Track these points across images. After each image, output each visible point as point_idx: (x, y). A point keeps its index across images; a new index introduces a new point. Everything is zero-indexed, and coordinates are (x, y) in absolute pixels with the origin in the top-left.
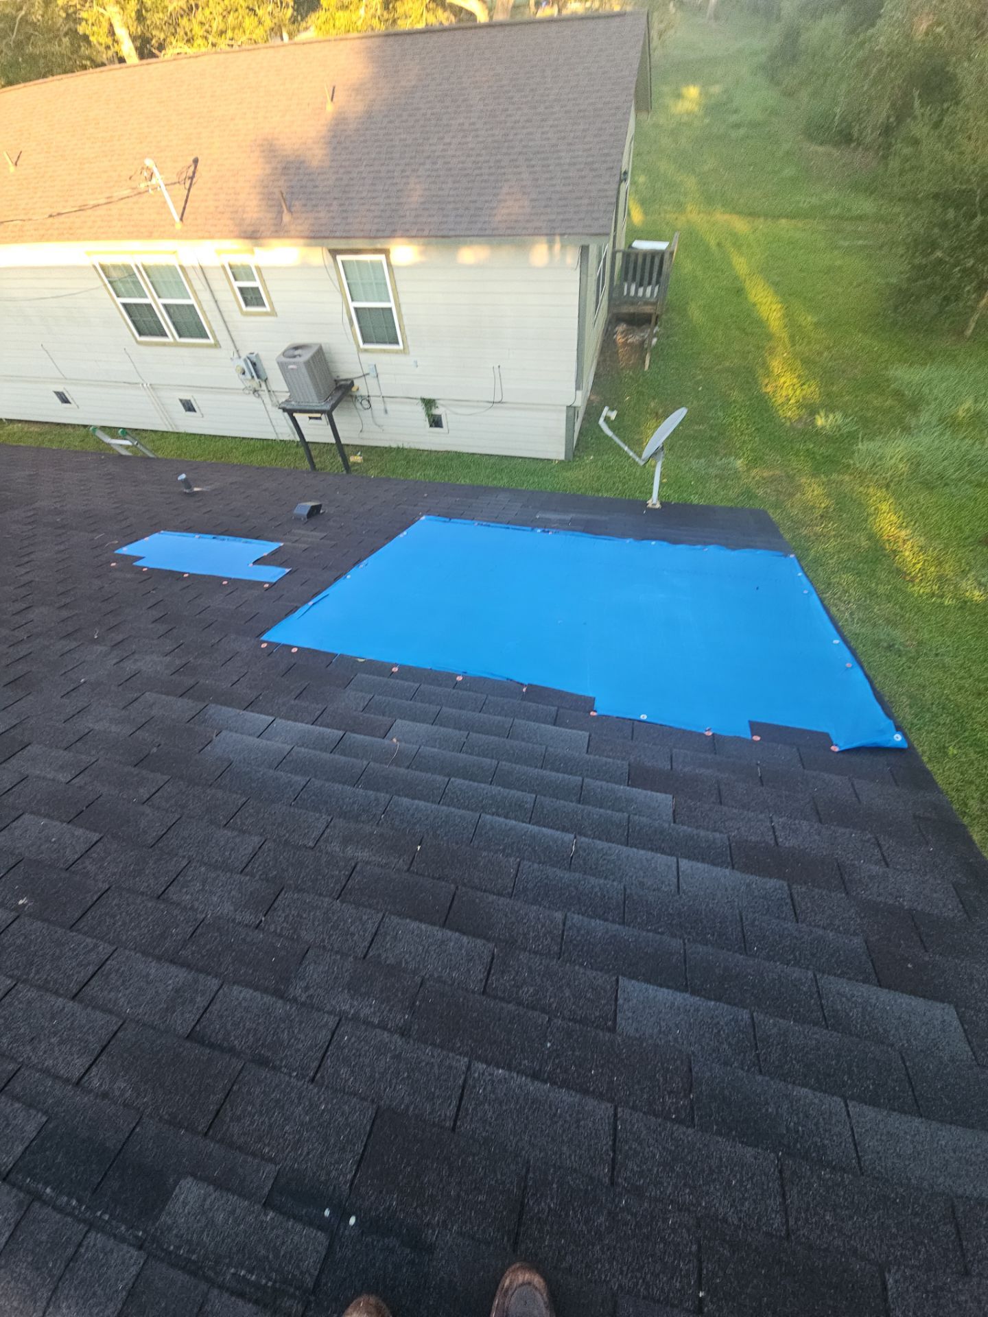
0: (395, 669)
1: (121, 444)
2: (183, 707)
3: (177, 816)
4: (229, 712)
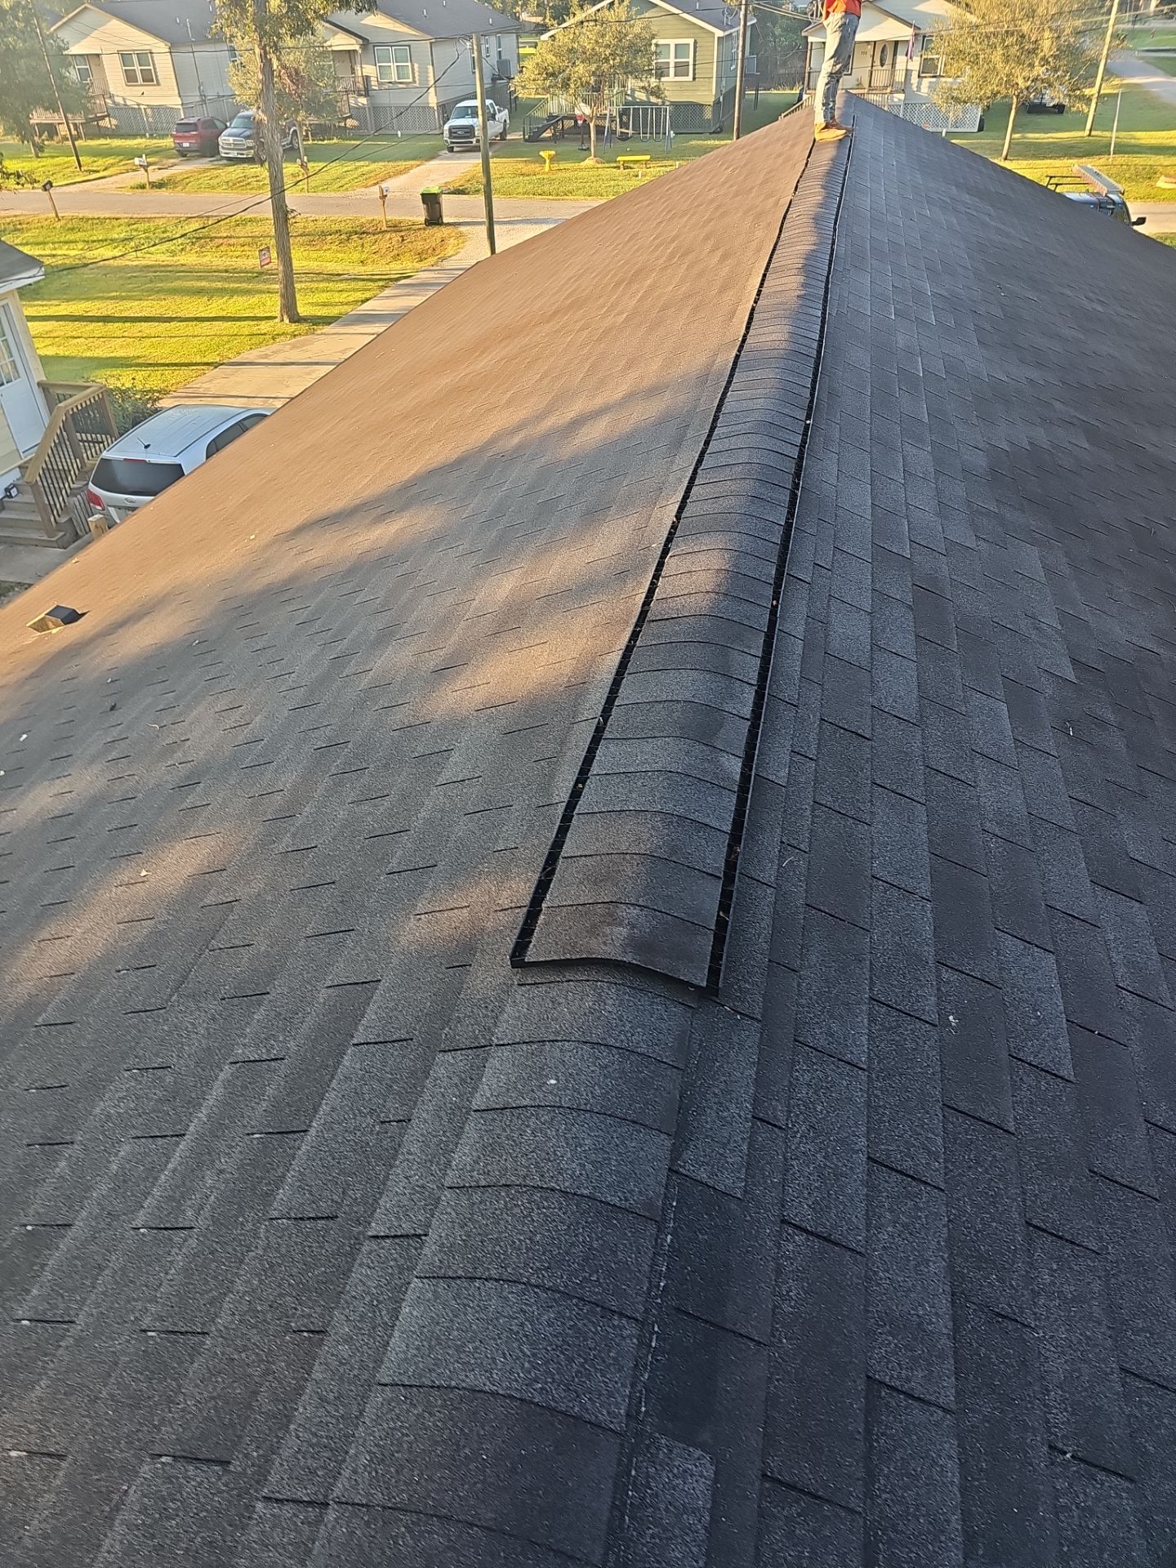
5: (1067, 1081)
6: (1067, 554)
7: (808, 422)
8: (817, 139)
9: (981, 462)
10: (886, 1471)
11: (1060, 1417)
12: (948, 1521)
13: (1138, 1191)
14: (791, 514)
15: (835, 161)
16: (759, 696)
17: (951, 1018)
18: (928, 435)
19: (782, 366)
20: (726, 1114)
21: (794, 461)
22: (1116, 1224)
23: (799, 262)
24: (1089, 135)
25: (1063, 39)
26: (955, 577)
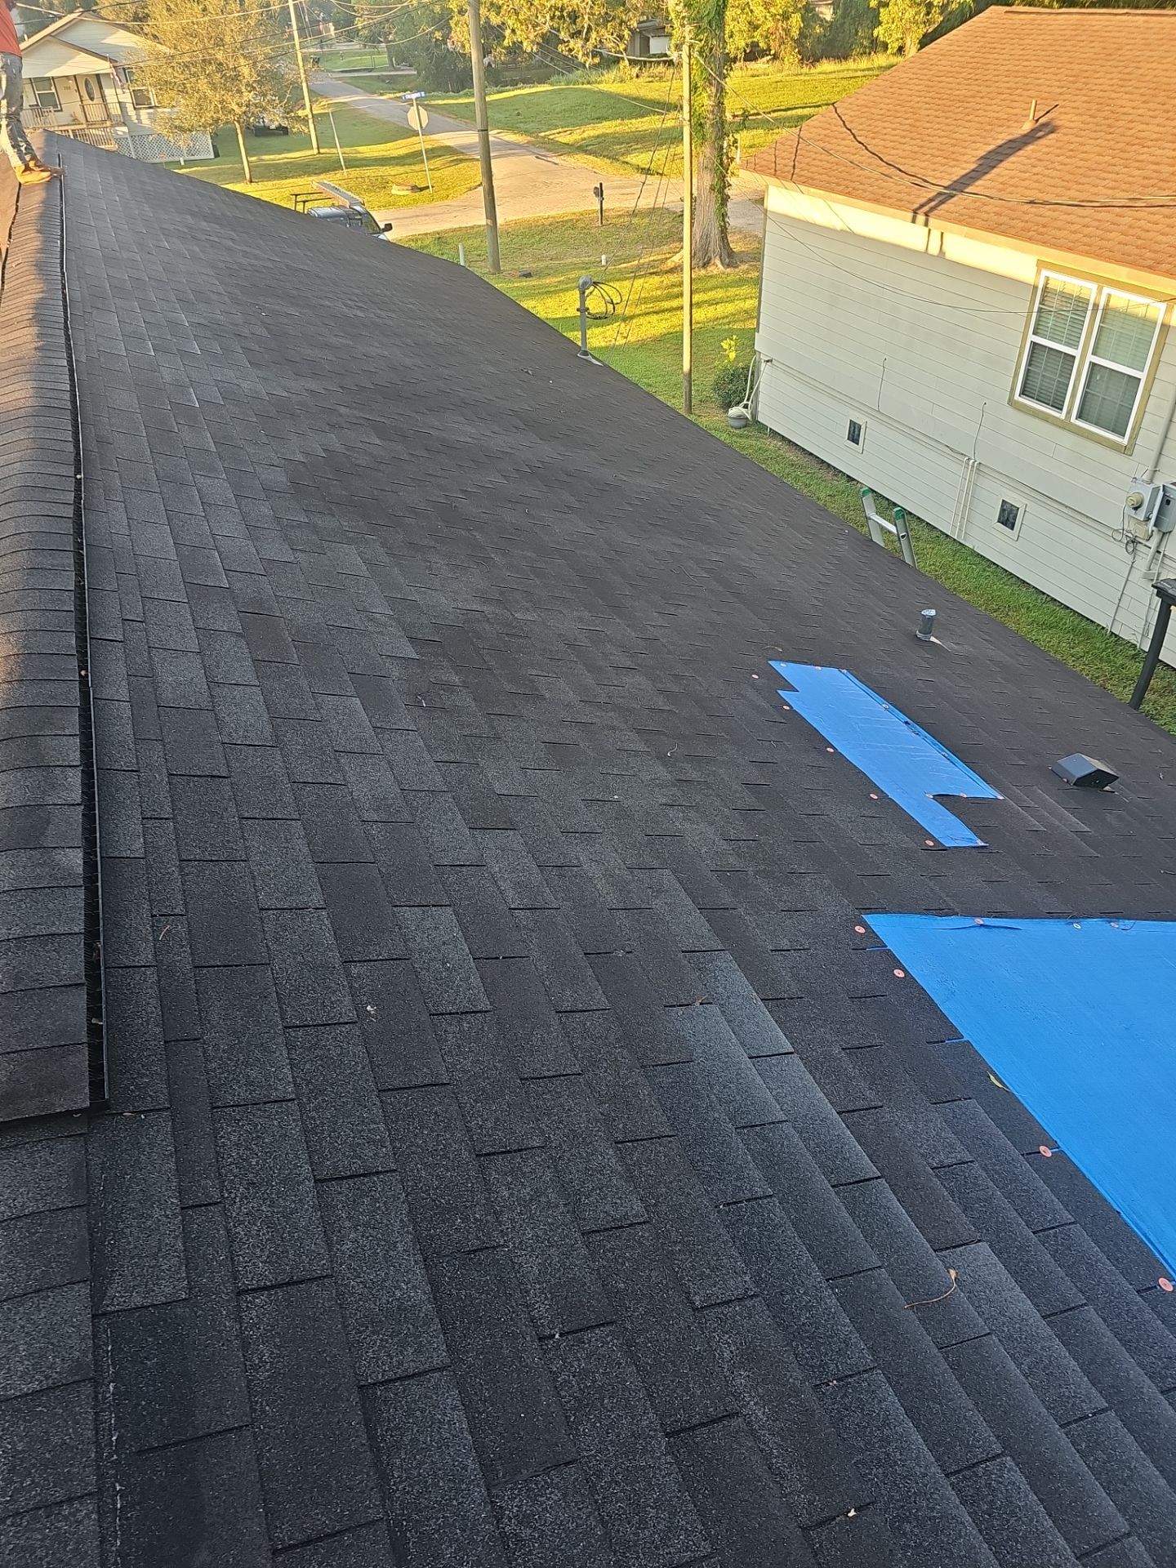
0: (1046, 1152)
1: (881, 524)
2: (692, 926)
3: (577, 1069)
4: (741, 984)
5: (485, 1012)
6: (383, 545)
7: (78, 477)
8: (22, 182)
9: (280, 478)
10: (398, 1462)
11: (542, 1309)
12: (465, 1468)
13: (564, 1076)
14: (80, 575)
15: (46, 203)
16: (88, 775)
17: (369, 1008)
18: (220, 463)
19: (33, 423)
20: (149, 1223)
21: (71, 521)
22: (551, 1113)
23: (28, 313)
24: (319, 153)
25: (259, 65)
26: (280, 594)
